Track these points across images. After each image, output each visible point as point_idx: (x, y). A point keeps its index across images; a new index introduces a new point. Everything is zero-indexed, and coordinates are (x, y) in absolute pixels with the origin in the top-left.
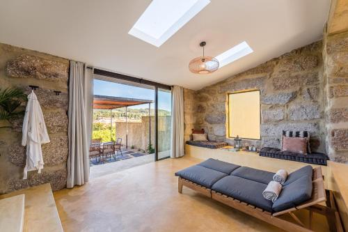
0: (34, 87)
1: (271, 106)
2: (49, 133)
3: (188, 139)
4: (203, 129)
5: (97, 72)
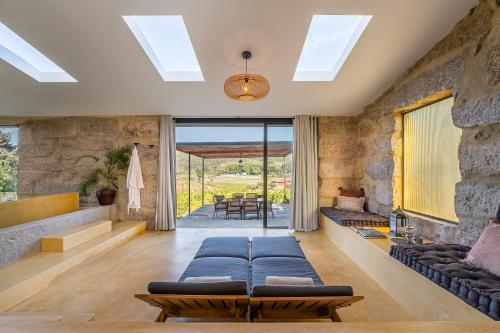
0: (136, 144)
1: (476, 131)
2: (144, 180)
3: (329, 203)
4: (362, 189)
5: (179, 121)
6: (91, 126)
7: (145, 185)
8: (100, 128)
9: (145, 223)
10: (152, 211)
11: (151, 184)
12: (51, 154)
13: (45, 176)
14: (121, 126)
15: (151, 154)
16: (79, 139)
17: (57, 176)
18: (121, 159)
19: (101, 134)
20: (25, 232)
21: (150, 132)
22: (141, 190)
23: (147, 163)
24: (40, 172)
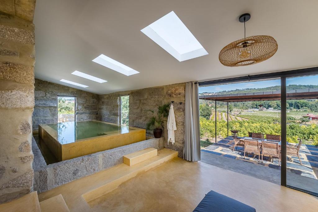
0: (172, 102)
6: (152, 92)
7: (177, 128)
8: (156, 93)
9: (177, 152)
10: (181, 145)
11: (181, 127)
12: (138, 108)
13: (137, 118)
14: (165, 91)
15: (181, 108)
16: (148, 100)
17: (141, 119)
18: (165, 111)
19: (157, 97)
20: (116, 153)
21: (180, 94)
22: (175, 131)
23: (178, 114)
24: (135, 116)
